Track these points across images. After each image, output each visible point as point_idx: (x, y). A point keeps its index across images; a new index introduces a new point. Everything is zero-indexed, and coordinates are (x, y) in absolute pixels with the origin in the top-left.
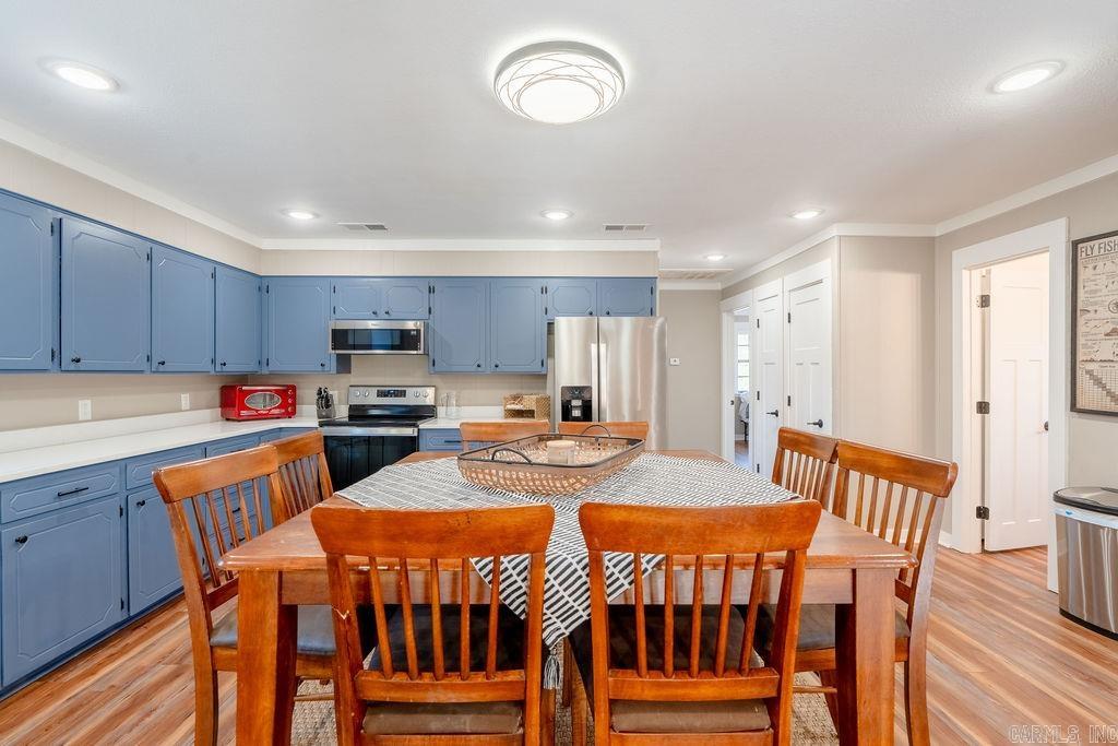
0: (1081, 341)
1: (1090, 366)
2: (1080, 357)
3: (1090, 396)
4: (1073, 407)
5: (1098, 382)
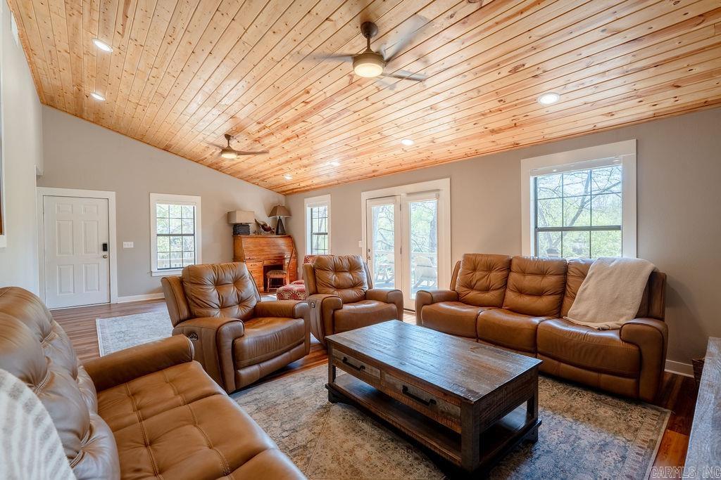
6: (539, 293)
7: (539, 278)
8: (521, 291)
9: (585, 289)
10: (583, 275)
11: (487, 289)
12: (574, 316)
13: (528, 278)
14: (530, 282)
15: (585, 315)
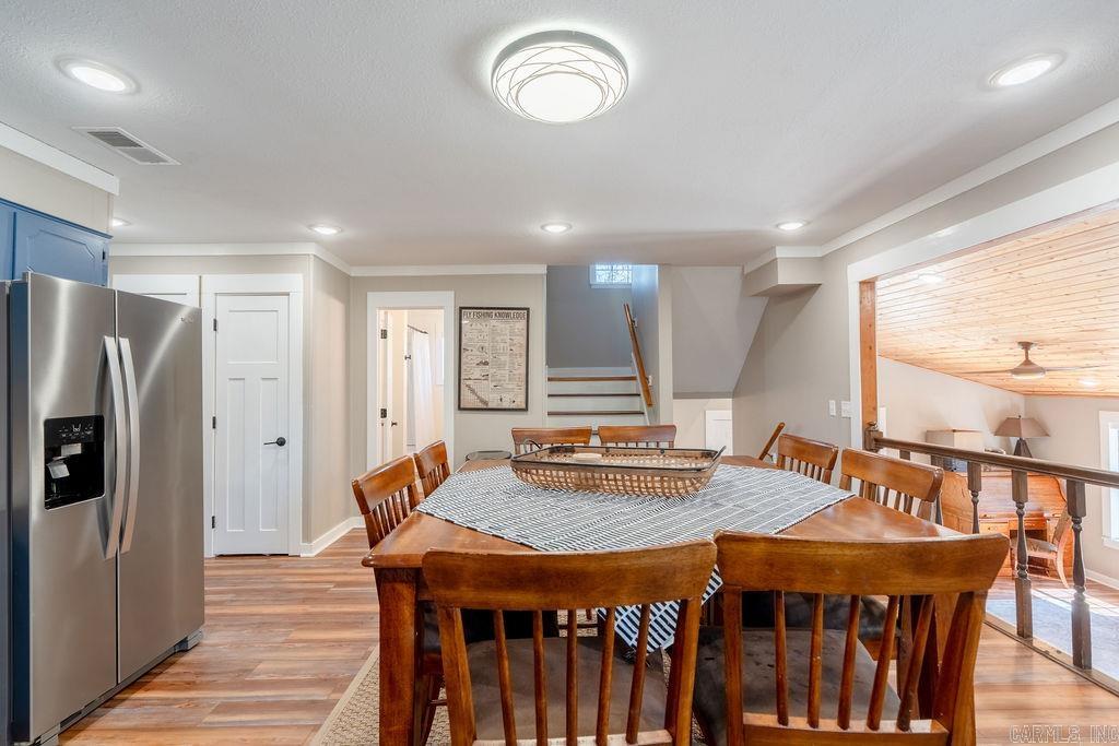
0: (463, 367)
1: (468, 382)
2: (462, 377)
3: (469, 399)
4: (460, 408)
5: (473, 391)
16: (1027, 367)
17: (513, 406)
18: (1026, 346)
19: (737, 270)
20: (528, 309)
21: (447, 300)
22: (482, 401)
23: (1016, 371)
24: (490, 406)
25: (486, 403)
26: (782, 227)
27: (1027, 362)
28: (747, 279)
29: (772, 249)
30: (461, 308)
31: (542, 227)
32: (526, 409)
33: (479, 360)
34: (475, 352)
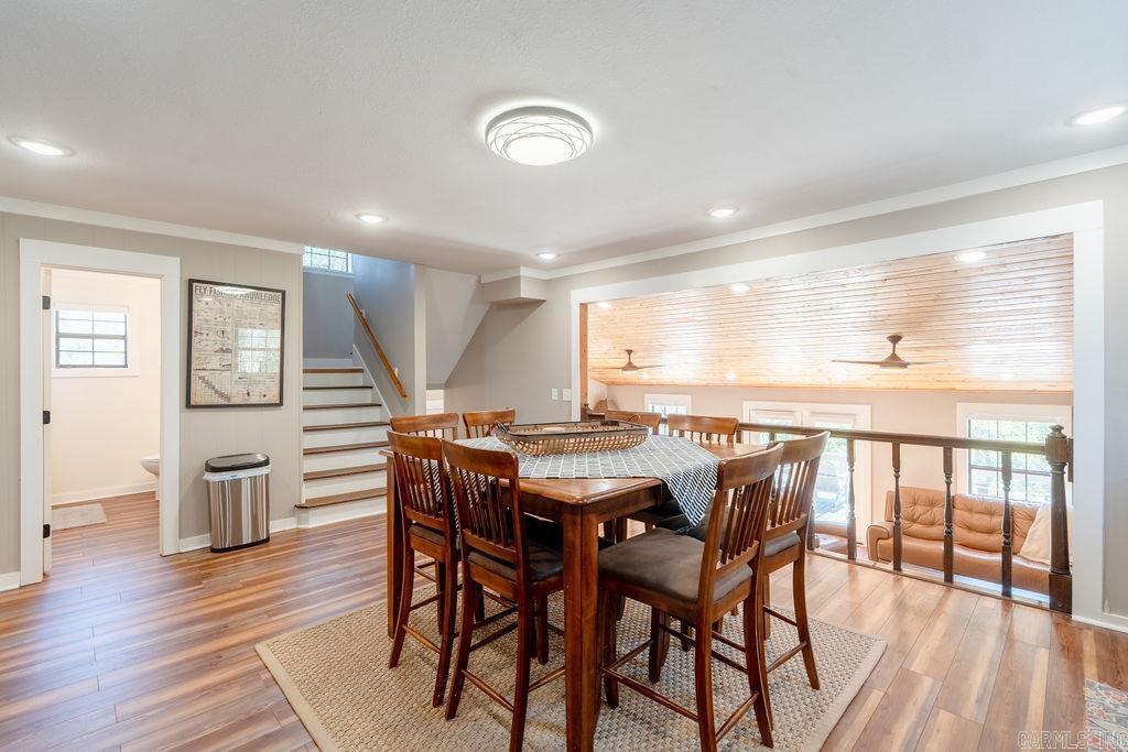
0: (195, 354)
1: (202, 373)
2: (194, 366)
3: (202, 395)
4: (188, 405)
5: (208, 384)
6: (990, 532)
7: (987, 518)
8: (970, 528)
9: (1035, 531)
10: (1032, 519)
11: (932, 524)
12: (1027, 553)
13: (976, 516)
14: (978, 520)
15: (1037, 552)
16: (630, 366)
17: (263, 401)
18: (630, 352)
19: (474, 278)
20: (284, 293)
21: (172, 267)
22: (221, 395)
23: (624, 369)
24: (235, 401)
25: (228, 398)
26: (542, 256)
27: (630, 363)
28: (481, 288)
29: (517, 267)
30: (191, 282)
31: (357, 216)
32: (281, 404)
33: (217, 347)
34: (212, 336)
